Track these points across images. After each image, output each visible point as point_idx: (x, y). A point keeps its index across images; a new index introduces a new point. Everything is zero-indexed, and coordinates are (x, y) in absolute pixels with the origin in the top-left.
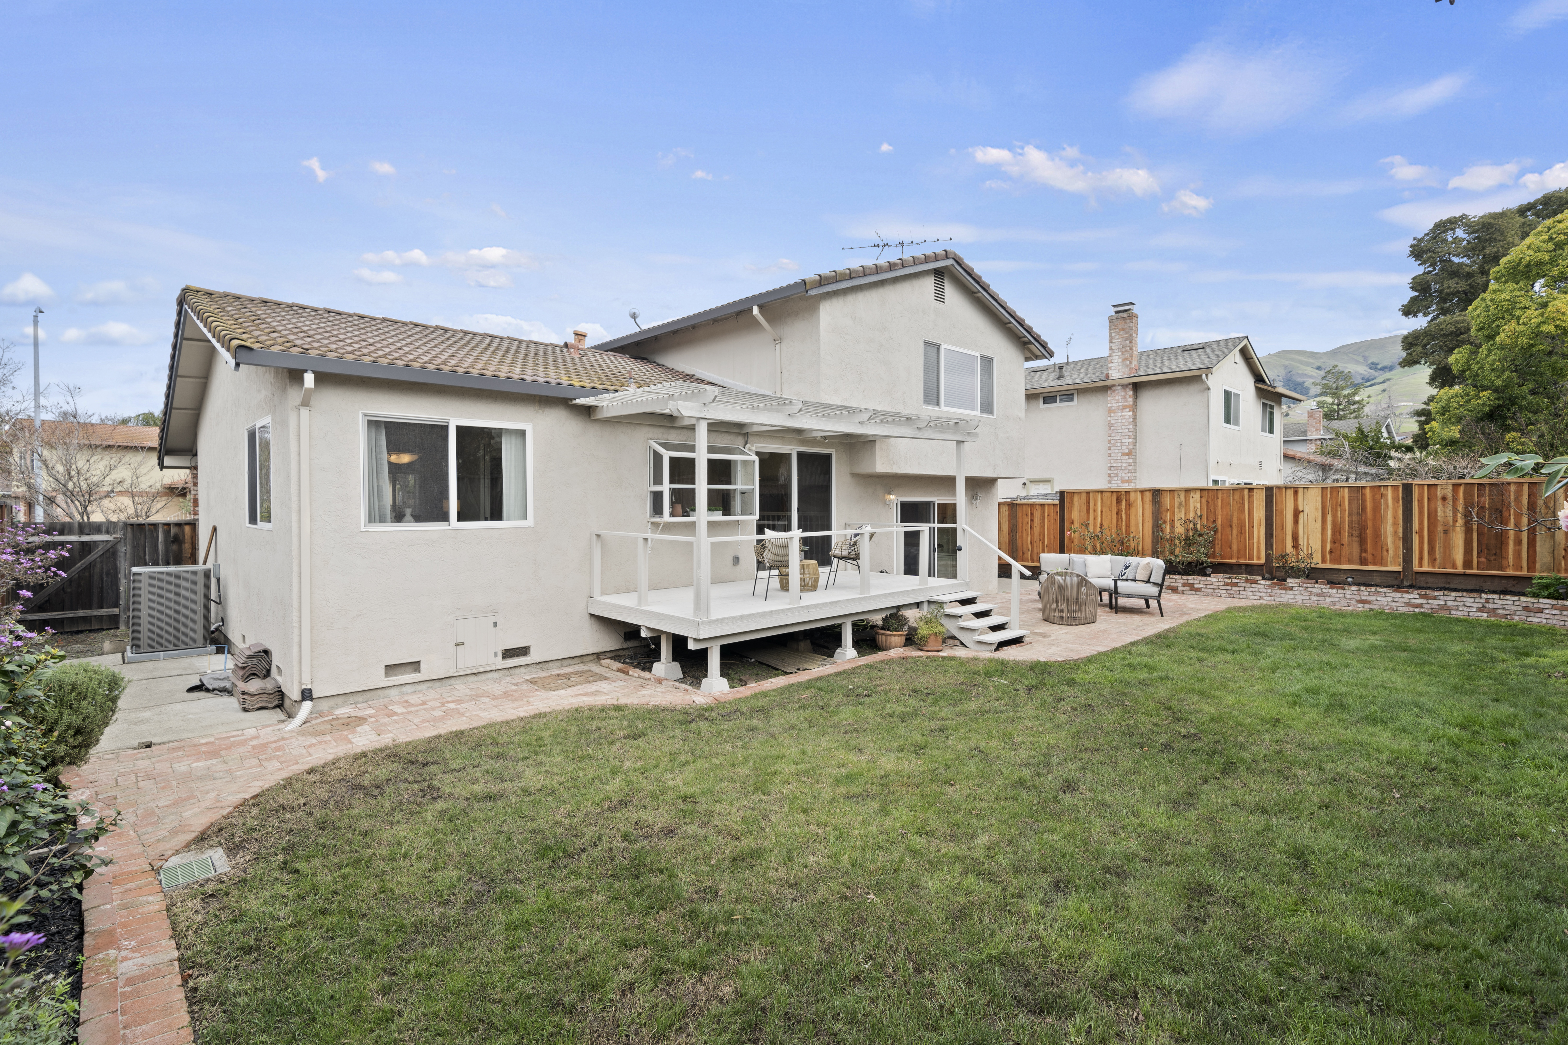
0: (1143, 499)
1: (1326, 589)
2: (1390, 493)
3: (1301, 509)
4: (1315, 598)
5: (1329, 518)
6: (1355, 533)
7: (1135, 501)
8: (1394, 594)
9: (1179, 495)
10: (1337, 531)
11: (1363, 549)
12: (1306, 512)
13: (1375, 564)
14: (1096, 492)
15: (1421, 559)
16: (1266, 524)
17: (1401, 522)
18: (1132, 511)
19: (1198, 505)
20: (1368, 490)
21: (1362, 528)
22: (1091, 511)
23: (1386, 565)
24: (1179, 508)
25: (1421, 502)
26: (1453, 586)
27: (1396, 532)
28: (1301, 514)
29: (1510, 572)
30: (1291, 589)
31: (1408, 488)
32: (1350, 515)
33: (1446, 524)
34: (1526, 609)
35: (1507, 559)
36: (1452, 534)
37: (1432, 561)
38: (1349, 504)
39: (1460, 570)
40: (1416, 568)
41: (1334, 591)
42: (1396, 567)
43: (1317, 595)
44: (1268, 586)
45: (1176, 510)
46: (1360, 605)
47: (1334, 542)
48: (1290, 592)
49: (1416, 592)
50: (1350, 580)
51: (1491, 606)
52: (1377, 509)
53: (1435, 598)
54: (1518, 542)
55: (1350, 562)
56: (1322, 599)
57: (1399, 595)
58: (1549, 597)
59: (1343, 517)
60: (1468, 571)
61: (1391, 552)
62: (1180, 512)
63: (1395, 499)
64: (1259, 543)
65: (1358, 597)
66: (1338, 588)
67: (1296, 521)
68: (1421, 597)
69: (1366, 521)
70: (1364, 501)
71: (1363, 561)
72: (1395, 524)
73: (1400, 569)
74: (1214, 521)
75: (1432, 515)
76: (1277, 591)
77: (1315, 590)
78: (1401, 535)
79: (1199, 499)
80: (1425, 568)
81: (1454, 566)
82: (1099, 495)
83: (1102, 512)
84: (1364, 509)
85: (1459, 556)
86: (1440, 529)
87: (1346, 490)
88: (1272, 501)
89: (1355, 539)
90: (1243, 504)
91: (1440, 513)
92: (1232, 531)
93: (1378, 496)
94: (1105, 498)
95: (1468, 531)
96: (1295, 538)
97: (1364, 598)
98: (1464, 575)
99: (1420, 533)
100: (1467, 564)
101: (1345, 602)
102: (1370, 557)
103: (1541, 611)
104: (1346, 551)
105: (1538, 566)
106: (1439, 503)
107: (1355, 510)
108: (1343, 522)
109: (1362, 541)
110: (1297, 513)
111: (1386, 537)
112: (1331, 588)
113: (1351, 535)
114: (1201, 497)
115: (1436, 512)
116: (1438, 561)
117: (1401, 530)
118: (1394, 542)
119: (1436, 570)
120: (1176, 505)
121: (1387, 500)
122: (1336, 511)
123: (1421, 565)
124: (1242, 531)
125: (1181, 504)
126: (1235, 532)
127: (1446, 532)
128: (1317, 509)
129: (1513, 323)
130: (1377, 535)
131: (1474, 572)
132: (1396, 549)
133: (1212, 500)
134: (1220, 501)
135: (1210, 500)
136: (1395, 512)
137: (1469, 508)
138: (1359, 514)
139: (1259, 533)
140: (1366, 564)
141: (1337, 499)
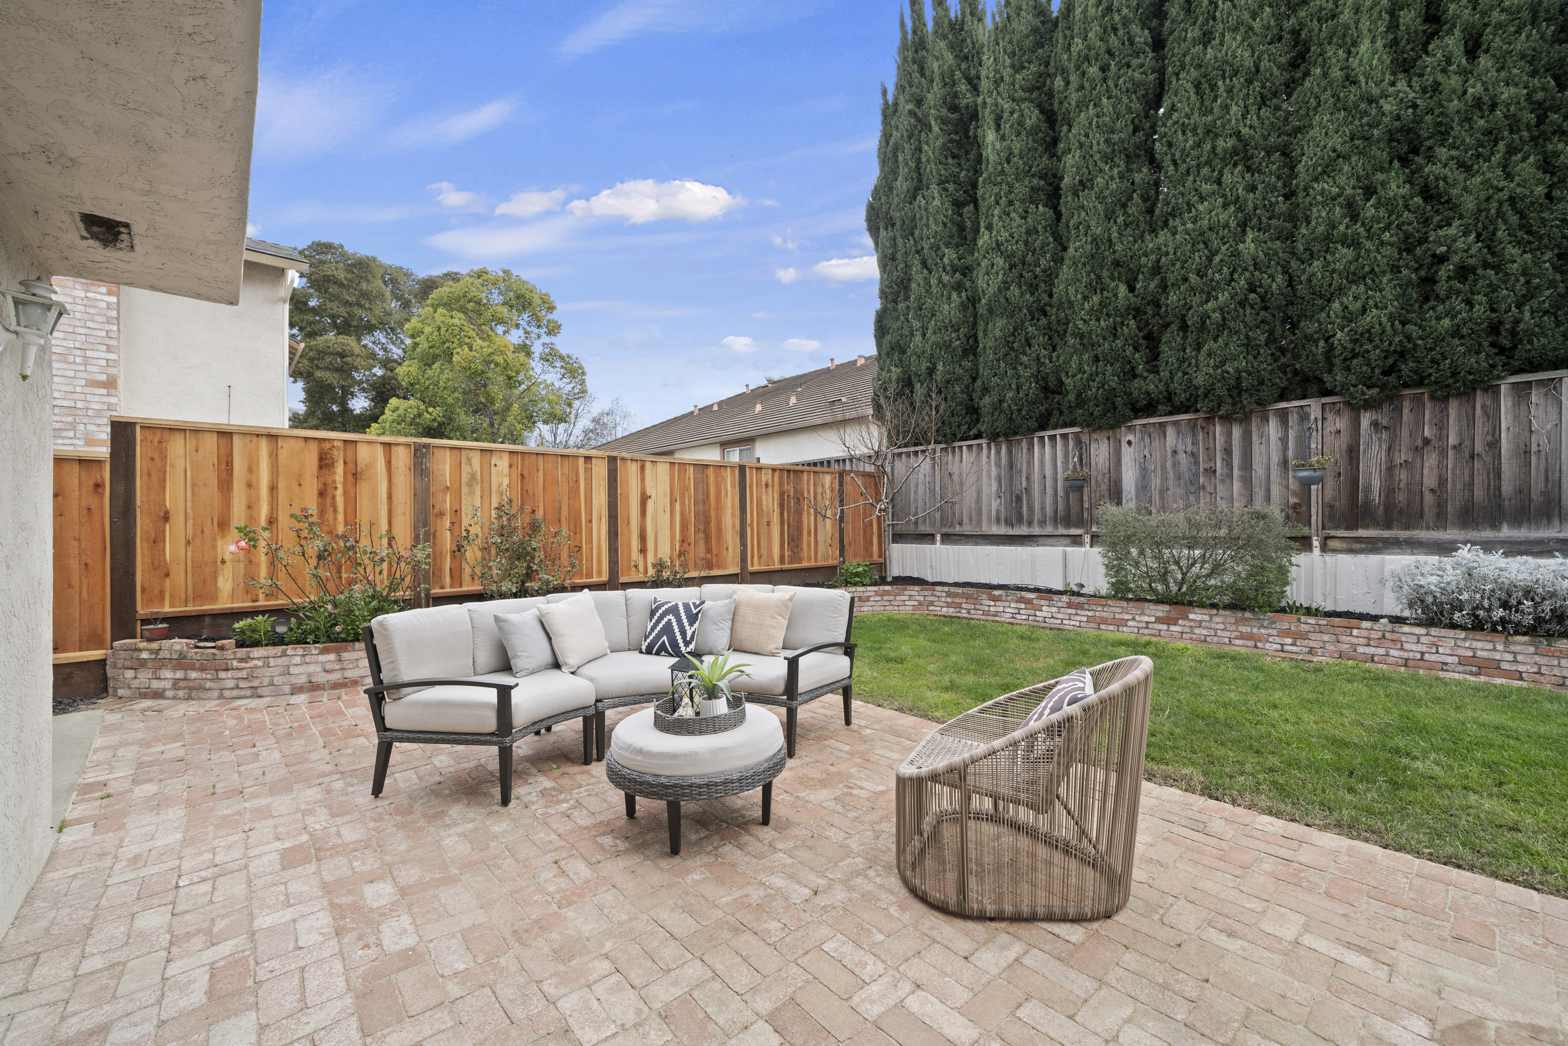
0: (389, 463)
2: (728, 474)
3: (648, 493)
5: (677, 507)
6: (701, 527)
7: (371, 465)
9: (469, 459)
10: (684, 527)
11: (708, 550)
12: (653, 497)
13: (718, 567)
14: (257, 435)
15: (752, 557)
16: (609, 516)
17: (737, 512)
18: (364, 489)
20: (711, 471)
21: (707, 522)
22: (238, 486)
23: (726, 568)
24: (470, 485)
25: (751, 486)
27: (734, 525)
28: (649, 501)
29: (805, 564)
31: (742, 470)
32: (696, 503)
33: (768, 514)
35: (802, 550)
36: (772, 526)
37: (760, 557)
38: (696, 487)
39: (777, 566)
40: (750, 568)
42: (736, 570)
45: (465, 489)
47: (683, 541)
52: (718, 495)
54: (809, 532)
58: (869, 584)
59: (689, 505)
60: (783, 567)
61: (730, 550)
62: (471, 493)
63: (733, 484)
64: (599, 548)
67: (643, 511)
69: (709, 512)
70: (707, 483)
71: (708, 565)
72: (733, 515)
73: (739, 568)
74: (532, 509)
75: (759, 502)
78: (738, 528)
79: (506, 470)
80: (756, 568)
81: (774, 565)
82: (264, 446)
83: (273, 488)
84: (708, 496)
85: (776, 552)
86: (764, 520)
87: (692, 468)
88: (616, 480)
89: (701, 535)
90: (578, 480)
91: (764, 502)
92: (560, 526)
93: (719, 479)
94: (283, 454)
95: (782, 522)
96: (643, 538)
98: (782, 571)
99: (752, 525)
100: (782, 561)
102: (714, 560)
103: (868, 599)
104: (693, 552)
105: (819, 556)
106: (764, 489)
107: (700, 496)
108: (690, 512)
109: (707, 538)
110: (644, 499)
111: (726, 532)
113: (697, 530)
115: (761, 500)
116: (763, 558)
117: (737, 522)
118: (733, 537)
119: (763, 568)
120: (465, 478)
121: (726, 485)
122: (684, 498)
123: (752, 564)
124: (576, 530)
125: (473, 477)
126: (564, 530)
127: (768, 524)
128: (665, 494)
130: (719, 530)
131: (786, 566)
132: (734, 546)
133: (530, 473)
134: (541, 474)
135: (526, 473)
136: (733, 500)
137: (782, 494)
138: (704, 502)
139: (599, 530)
140: (711, 568)
141: (684, 480)
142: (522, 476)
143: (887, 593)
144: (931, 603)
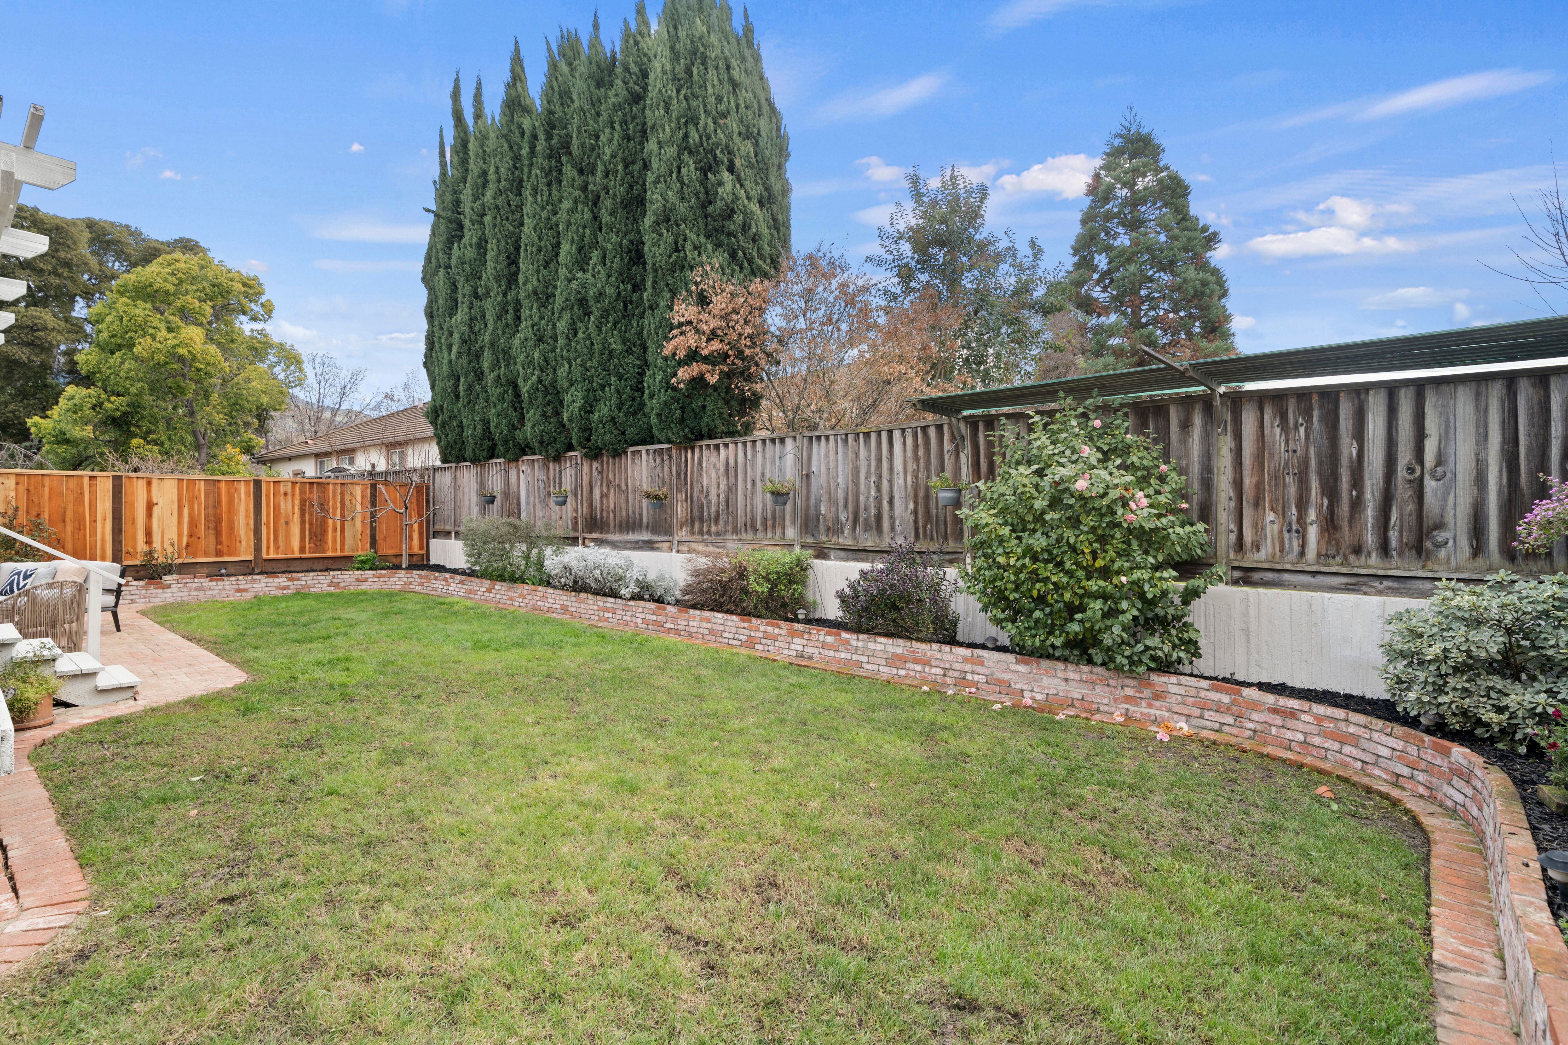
1: (206, 582)
2: (242, 487)
3: (155, 501)
4: (195, 593)
5: (186, 511)
6: (212, 526)
8: (268, 580)
10: (193, 524)
11: (219, 542)
12: (161, 503)
13: (229, 555)
15: (268, 548)
16: (113, 518)
17: (252, 515)
19: (13, 494)
20: (223, 485)
21: (218, 521)
23: (239, 555)
25: (268, 496)
26: (292, 569)
27: (248, 524)
28: (155, 507)
29: (330, 554)
30: (169, 586)
31: (258, 483)
32: (206, 508)
33: (287, 516)
34: (357, 580)
35: (326, 543)
36: (291, 525)
37: (277, 548)
38: (206, 497)
39: (297, 555)
40: (265, 556)
41: (214, 583)
42: (247, 556)
43: (197, 589)
44: (142, 587)
46: (238, 594)
47: (191, 536)
48: (168, 590)
49: (284, 575)
50: (223, 571)
51: (335, 580)
52: (231, 502)
53: (298, 579)
54: (335, 530)
55: (206, 554)
56: (202, 593)
57: (271, 580)
58: (371, 569)
59: (199, 510)
60: (303, 556)
61: (243, 543)
63: (247, 494)
64: (103, 540)
65: (236, 587)
66: (217, 580)
67: (149, 514)
68: (289, 580)
69: (221, 514)
70: (219, 495)
71: (219, 553)
72: (247, 516)
73: (251, 558)
74: (38, 515)
75: (277, 508)
76: (152, 590)
77: (194, 585)
78: (252, 526)
79: (13, 486)
80: (272, 556)
81: (293, 553)
84: (219, 502)
85: (296, 544)
86: (282, 521)
87: (202, 483)
88: (121, 492)
89: (212, 532)
90: (82, 494)
91: (282, 507)
92: (65, 526)
93: (232, 490)
95: (303, 522)
96: (149, 533)
97: (241, 587)
98: (301, 559)
99: (267, 524)
100: (302, 550)
101: (224, 594)
102: (225, 549)
103: (366, 580)
104: (202, 544)
105: (346, 548)
106: (282, 497)
107: (211, 503)
108: (200, 514)
109: (218, 533)
110: (150, 507)
111: (239, 529)
112: (211, 581)
113: (207, 528)
114: (17, 484)
115: (279, 505)
116: (281, 549)
117: (252, 522)
118: (246, 533)
119: (280, 556)
121: (239, 495)
122: (193, 504)
123: (268, 553)
124: (80, 527)
126: (69, 528)
127: (287, 523)
128: (173, 502)
129: (149, 340)
130: (231, 527)
131: (307, 555)
132: (248, 540)
133: (35, 488)
134: (47, 490)
135: (31, 488)
136: (247, 505)
137: (303, 502)
138: (215, 507)
139: (103, 528)
140: (222, 556)
141: (193, 491)
142: (28, 490)
143: (383, 576)
144: (411, 583)
